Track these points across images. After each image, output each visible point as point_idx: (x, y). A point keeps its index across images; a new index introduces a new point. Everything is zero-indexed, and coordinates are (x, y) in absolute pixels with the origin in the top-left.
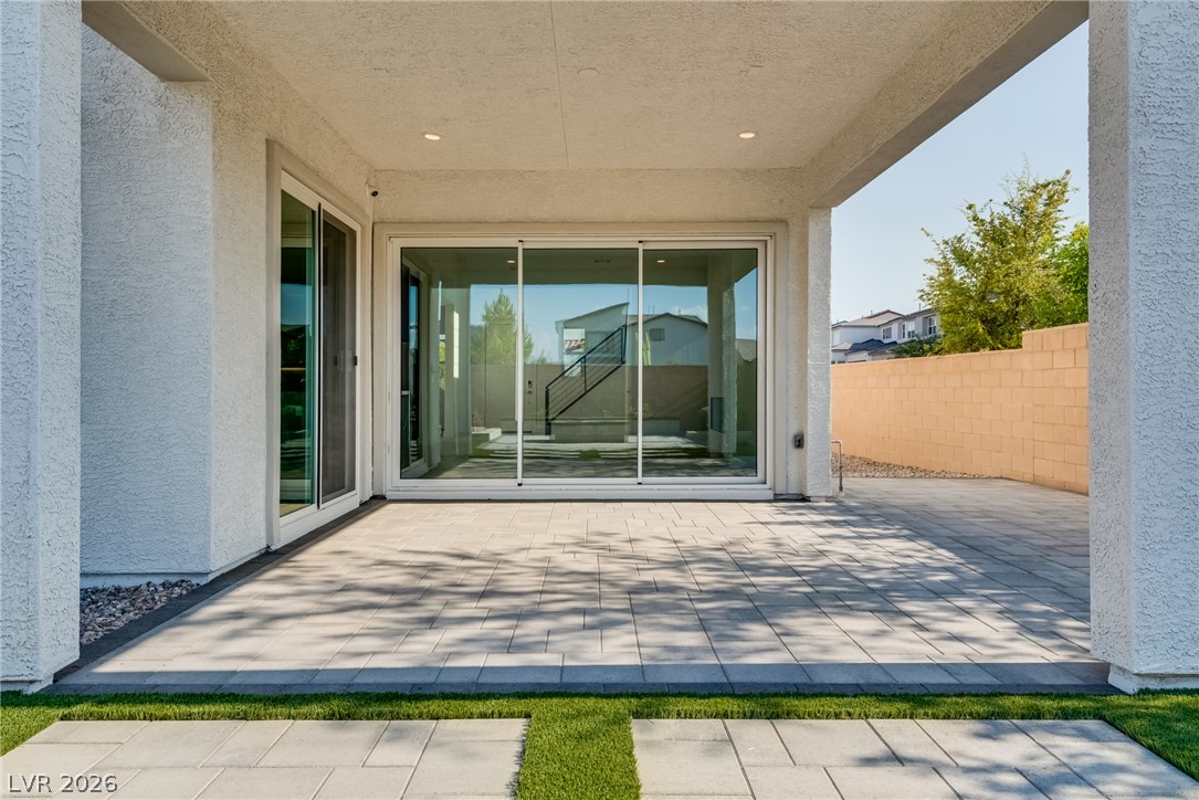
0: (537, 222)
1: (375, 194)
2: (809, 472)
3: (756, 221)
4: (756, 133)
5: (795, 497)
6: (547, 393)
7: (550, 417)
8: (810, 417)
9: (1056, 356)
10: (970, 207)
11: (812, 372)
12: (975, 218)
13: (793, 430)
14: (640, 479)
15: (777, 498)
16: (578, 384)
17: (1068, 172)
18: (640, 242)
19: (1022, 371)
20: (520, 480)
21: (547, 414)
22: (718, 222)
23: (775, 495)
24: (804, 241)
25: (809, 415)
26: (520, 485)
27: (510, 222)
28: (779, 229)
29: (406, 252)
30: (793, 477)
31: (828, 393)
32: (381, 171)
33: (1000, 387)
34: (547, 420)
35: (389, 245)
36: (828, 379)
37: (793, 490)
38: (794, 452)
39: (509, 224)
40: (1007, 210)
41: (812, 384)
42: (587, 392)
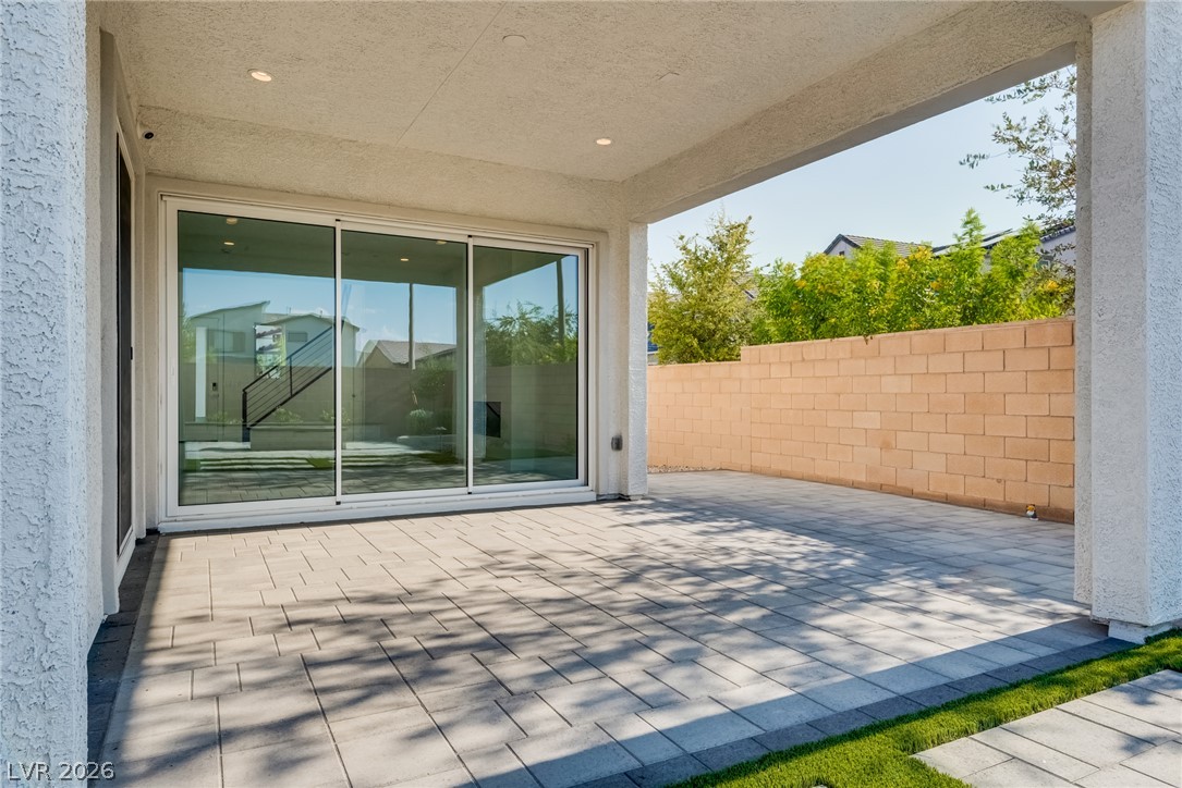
0: (358, 200)
1: (149, 136)
2: (630, 472)
3: (580, 229)
4: (613, 141)
5: (613, 497)
6: (245, 395)
7: (249, 424)
8: (631, 421)
9: (773, 368)
10: (682, 238)
11: (632, 377)
12: (684, 248)
13: (613, 433)
14: (471, 488)
15: (600, 500)
16: (282, 386)
17: (750, 218)
18: (470, 236)
19: (741, 380)
20: (339, 497)
21: (245, 421)
22: (547, 225)
23: (598, 495)
24: (624, 253)
25: (630, 418)
26: (338, 503)
27: (325, 196)
28: (600, 238)
29: (184, 216)
30: (613, 477)
31: (645, 397)
32: (149, 108)
33: (720, 393)
34: (244, 426)
35: (161, 205)
36: (645, 385)
37: (613, 490)
38: (614, 455)
39: (324, 198)
40: (709, 244)
41: (632, 388)
42: (292, 396)
